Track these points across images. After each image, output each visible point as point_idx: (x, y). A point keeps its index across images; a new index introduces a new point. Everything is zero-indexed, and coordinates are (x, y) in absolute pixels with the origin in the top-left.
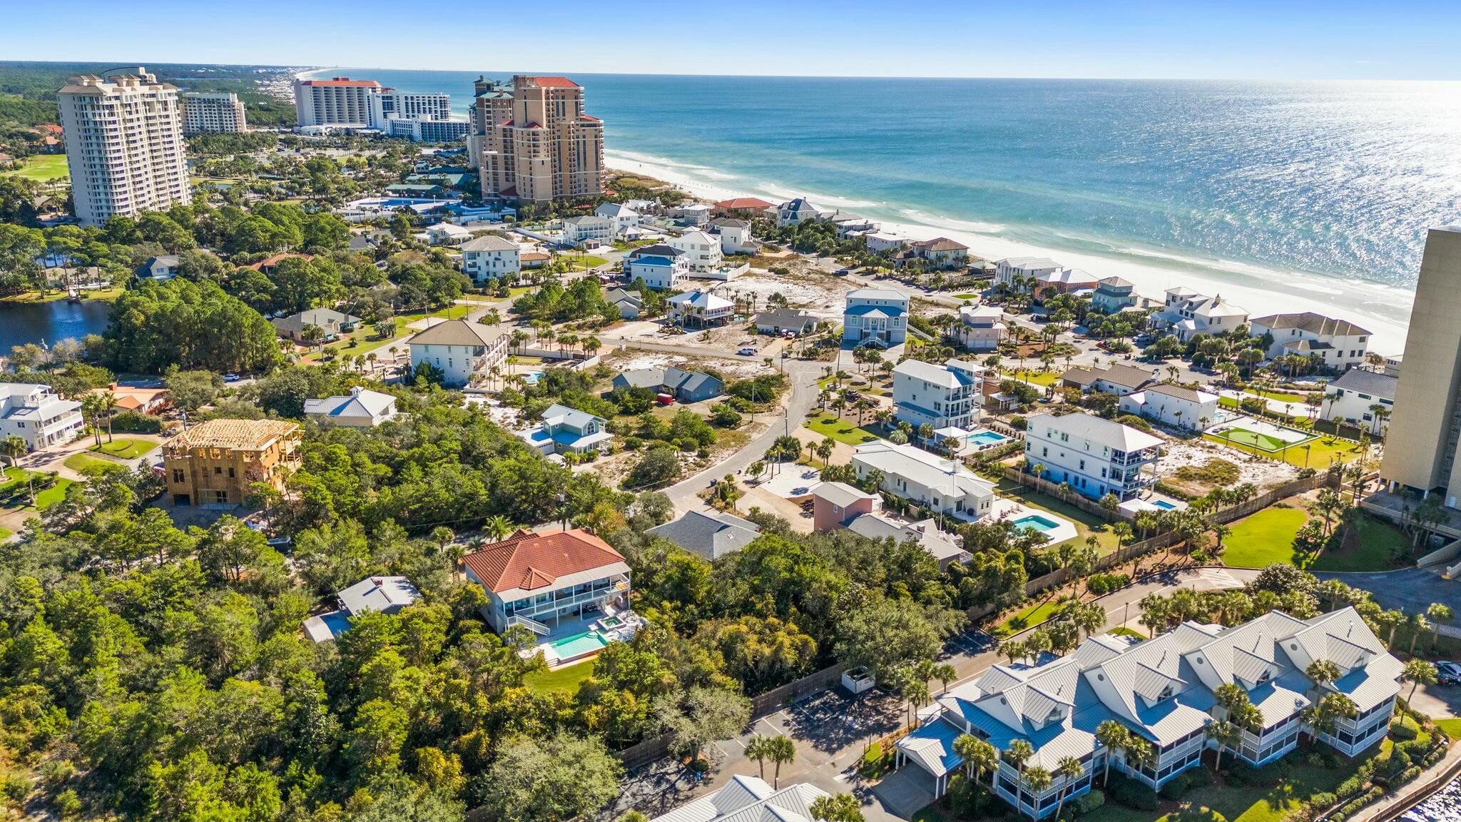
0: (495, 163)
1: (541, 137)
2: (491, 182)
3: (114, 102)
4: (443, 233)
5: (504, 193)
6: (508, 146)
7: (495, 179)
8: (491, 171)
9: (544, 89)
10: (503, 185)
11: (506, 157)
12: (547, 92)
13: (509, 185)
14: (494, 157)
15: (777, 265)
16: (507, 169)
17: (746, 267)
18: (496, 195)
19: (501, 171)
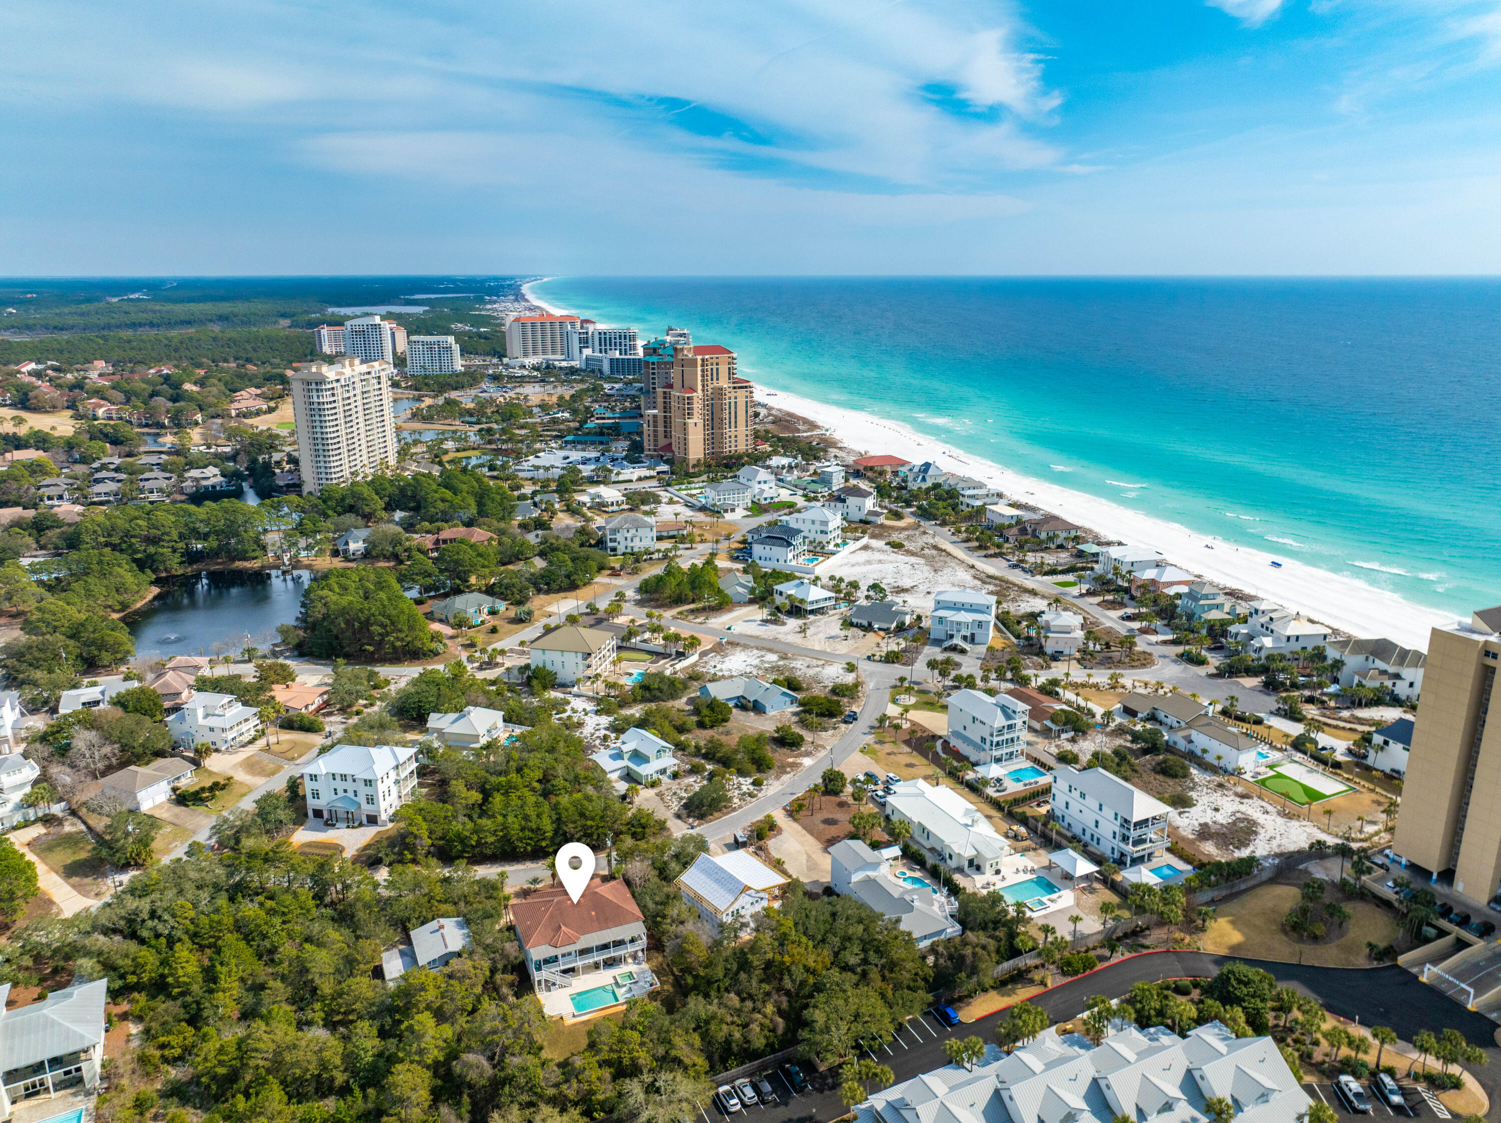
0: (655, 422)
1: (695, 400)
2: (652, 438)
3: (335, 385)
4: (599, 496)
5: (662, 449)
6: (666, 408)
7: (656, 436)
8: (651, 428)
9: (699, 357)
10: (662, 442)
11: (665, 417)
12: (703, 360)
13: (666, 441)
14: (655, 416)
15: (895, 537)
16: (665, 427)
17: (865, 540)
18: (655, 450)
19: (661, 429)
